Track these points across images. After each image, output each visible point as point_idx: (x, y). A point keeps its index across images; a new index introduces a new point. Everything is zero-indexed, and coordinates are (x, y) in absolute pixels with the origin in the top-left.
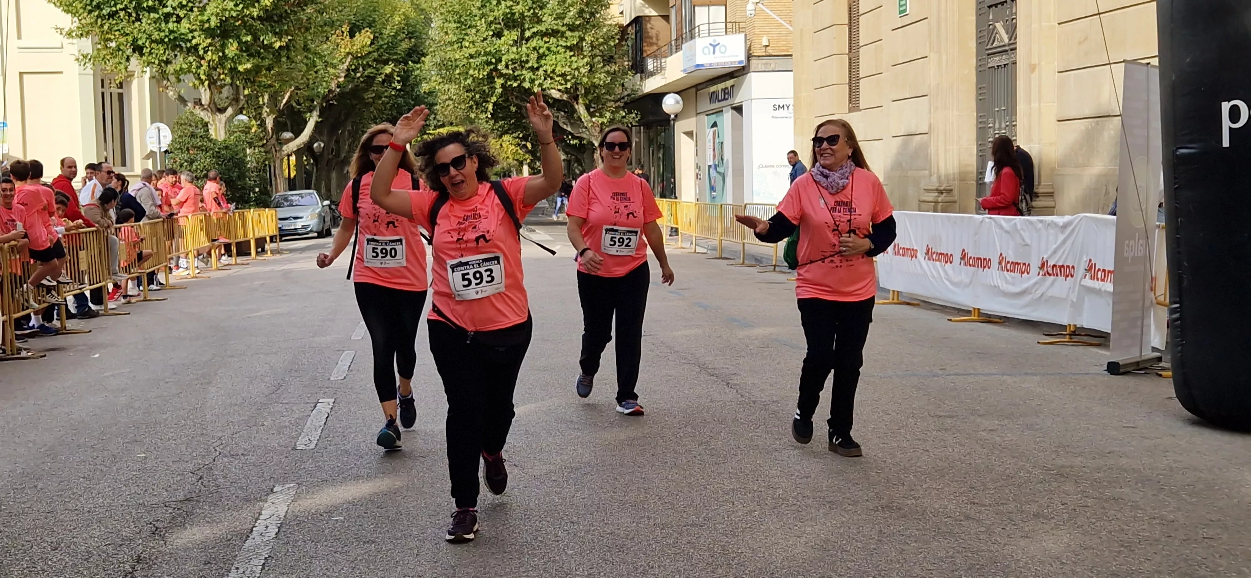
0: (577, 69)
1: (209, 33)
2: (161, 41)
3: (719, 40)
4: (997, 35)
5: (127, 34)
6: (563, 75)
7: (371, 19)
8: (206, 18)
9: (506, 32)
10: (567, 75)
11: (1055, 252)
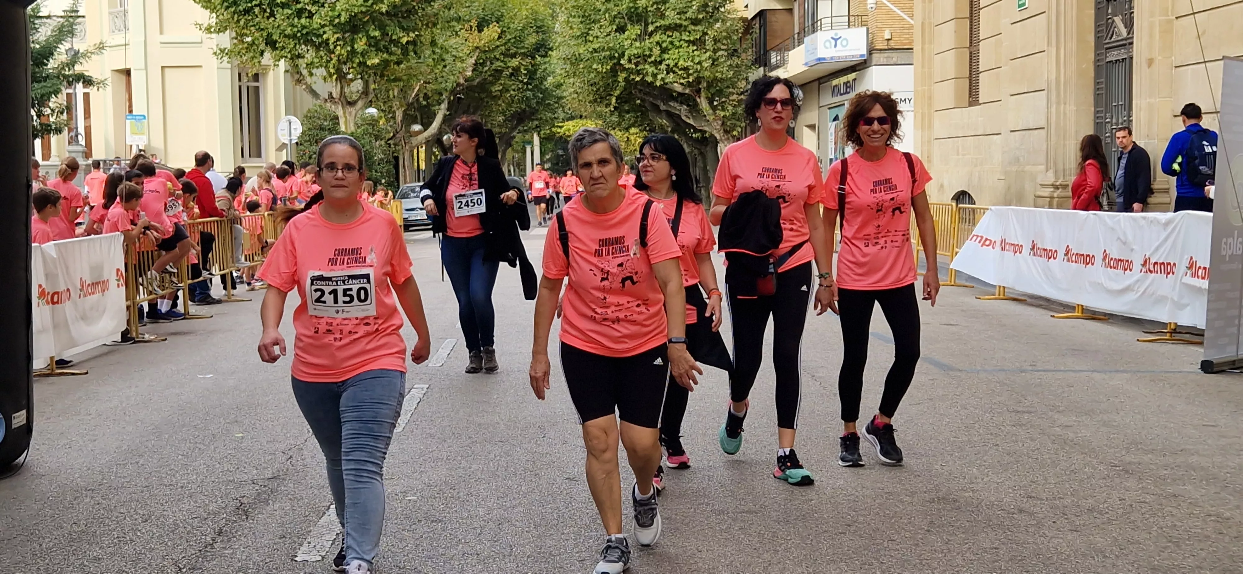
0: (700, 63)
1: (340, 27)
2: (294, 36)
3: (840, 33)
4: (1116, 29)
5: (262, 29)
6: (686, 69)
7: (500, 14)
8: (337, 14)
9: (629, 27)
10: (689, 69)
11: (1157, 249)
